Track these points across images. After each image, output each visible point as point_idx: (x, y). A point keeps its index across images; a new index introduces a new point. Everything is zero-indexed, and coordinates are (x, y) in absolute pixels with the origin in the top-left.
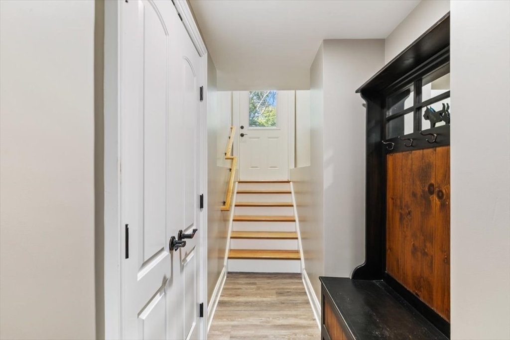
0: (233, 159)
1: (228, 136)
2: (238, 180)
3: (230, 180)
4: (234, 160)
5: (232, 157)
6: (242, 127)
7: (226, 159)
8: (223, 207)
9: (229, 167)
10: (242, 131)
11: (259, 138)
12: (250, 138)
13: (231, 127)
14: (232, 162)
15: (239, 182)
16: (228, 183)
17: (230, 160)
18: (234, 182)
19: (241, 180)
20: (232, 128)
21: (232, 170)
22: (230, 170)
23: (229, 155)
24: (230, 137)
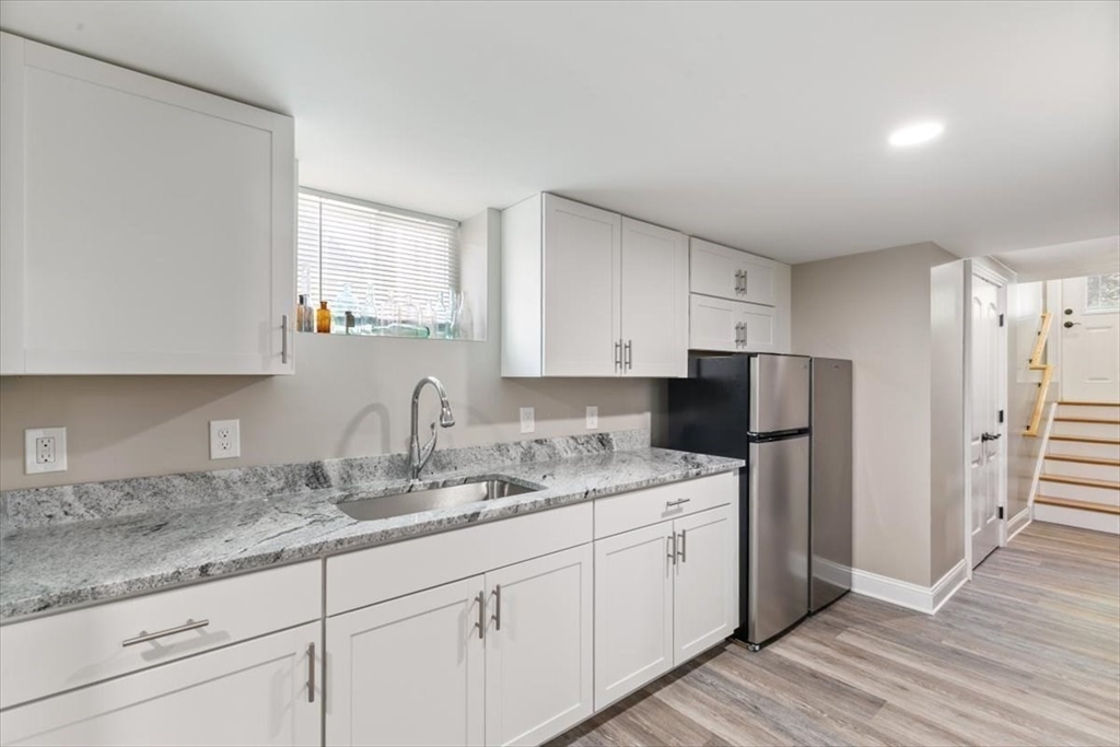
0: (1044, 369)
1: (1036, 331)
2: (1059, 400)
3: (1038, 398)
4: (1047, 372)
5: (1043, 366)
6: (1069, 312)
7: (1031, 369)
8: (1026, 432)
9: (1038, 381)
10: (1069, 318)
11: (1109, 327)
12: (1088, 329)
13: (1041, 314)
14: (1044, 375)
15: (1060, 404)
16: (1034, 404)
17: (1040, 371)
18: (1048, 404)
19: (1065, 400)
20: (1043, 317)
21: (1043, 386)
22: (1040, 385)
23: (1037, 363)
24: (1039, 333)
